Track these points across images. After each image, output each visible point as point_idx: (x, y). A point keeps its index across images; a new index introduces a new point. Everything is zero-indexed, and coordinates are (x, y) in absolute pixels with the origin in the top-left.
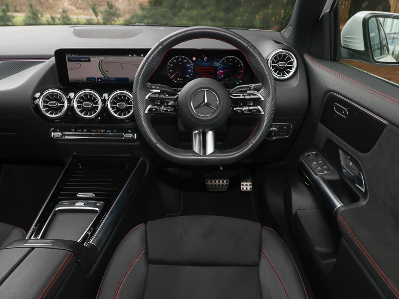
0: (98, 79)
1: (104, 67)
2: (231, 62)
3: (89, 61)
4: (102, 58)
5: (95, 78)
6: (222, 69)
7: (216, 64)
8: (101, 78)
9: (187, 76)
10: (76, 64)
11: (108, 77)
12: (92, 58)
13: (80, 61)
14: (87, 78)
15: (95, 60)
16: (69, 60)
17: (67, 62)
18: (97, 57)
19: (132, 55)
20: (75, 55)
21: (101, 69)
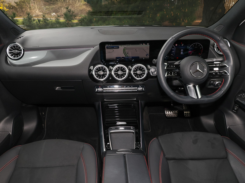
0: (122, 58)
1: (126, 51)
2: (196, 46)
3: (118, 48)
4: (125, 46)
5: (120, 57)
6: (191, 50)
7: (188, 47)
8: (124, 57)
9: (172, 54)
10: (111, 50)
11: (128, 57)
12: (120, 46)
13: (113, 48)
14: (116, 58)
15: (122, 47)
16: (107, 48)
17: (106, 49)
18: (122, 46)
19: (143, 44)
20: (110, 45)
21: (124, 52)
